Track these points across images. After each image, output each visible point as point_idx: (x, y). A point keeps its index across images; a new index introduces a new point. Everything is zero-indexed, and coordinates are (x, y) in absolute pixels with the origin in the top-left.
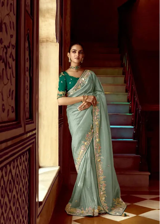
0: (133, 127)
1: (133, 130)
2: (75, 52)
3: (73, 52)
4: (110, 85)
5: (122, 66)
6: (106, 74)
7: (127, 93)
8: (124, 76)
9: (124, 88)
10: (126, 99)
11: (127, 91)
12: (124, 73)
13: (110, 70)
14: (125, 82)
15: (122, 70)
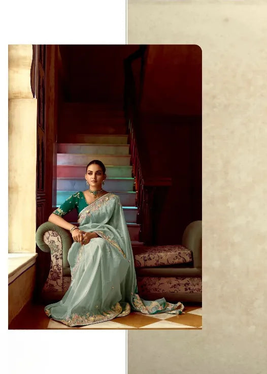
0: (137, 208)
1: (137, 211)
2: (91, 173)
3: (89, 174)
4: (112, 156)
5: (128, 132)
6: (107, 143)
7: (131, 167)
8: (129, 145)
9: (128, 160)
10: (131, 174)
11: (131, 164)
12: (129, 142)
13: (111, 138)
14: (130, 152)
15: (127, 138)
